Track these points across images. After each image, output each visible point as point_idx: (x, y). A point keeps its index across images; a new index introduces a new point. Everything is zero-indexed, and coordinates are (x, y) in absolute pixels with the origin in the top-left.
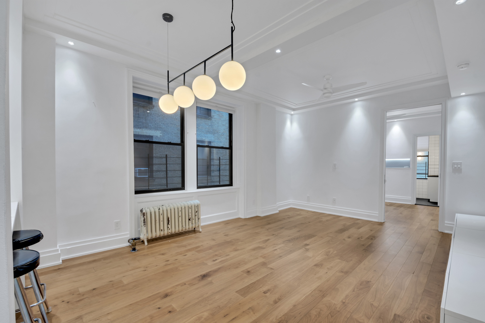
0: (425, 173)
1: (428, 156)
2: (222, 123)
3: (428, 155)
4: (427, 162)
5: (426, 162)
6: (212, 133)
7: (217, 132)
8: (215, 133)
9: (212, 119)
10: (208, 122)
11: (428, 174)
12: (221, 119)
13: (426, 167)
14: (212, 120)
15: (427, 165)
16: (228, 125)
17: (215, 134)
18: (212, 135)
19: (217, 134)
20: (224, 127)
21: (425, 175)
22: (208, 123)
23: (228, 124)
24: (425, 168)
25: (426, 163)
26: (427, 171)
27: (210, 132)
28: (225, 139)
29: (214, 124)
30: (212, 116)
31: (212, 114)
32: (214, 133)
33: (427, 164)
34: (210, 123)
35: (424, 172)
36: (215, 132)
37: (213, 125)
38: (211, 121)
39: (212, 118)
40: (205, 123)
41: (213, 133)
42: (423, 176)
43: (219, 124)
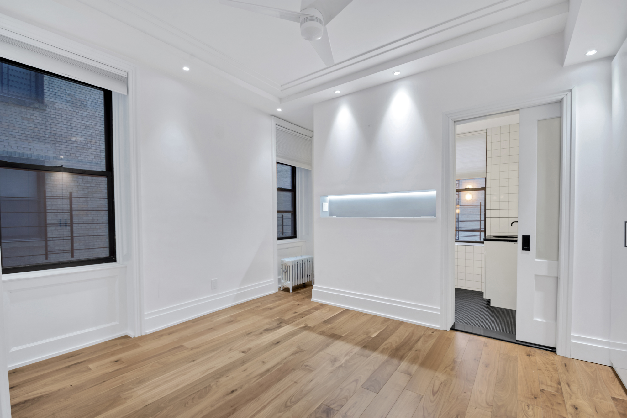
0: (479, 229)
1: (484, 189)
2: (83, 122)
3: (484, 186)
4: (483, 203)
5: (481, 203)
6: (49, 141)
7: (65, 141)
8: (59, 143)
9: (47, 109)
10: (37, 116)
11: (485, 231)
12: (80, 112)
13: (480, 215)
14: (47, 112)
15: (483, 211)
16: (103, 129)
17: (57, 145)
18: (49, 146)
19: (66, 144)
20: (91, 131)
21: (478, 234)
22: (33, 117)
23: (104, 126)
24: (478, 218)
25: (481, 205)
26: (483, 223)
27: (39, 139)
28: (93, 157)
29: (57, 122)
30: (45, 101)
31: (45, 99)
32: (55, 142)
33: (483, 208)
34: (41, 119)
35: (476, 226)
36: (58, 140)
37: (52, 124)
38: (45, 114)
39: (46, 106)
40: (23, 116)
41: (53, 142)
42: (475, 236)
43: (73, 122)
